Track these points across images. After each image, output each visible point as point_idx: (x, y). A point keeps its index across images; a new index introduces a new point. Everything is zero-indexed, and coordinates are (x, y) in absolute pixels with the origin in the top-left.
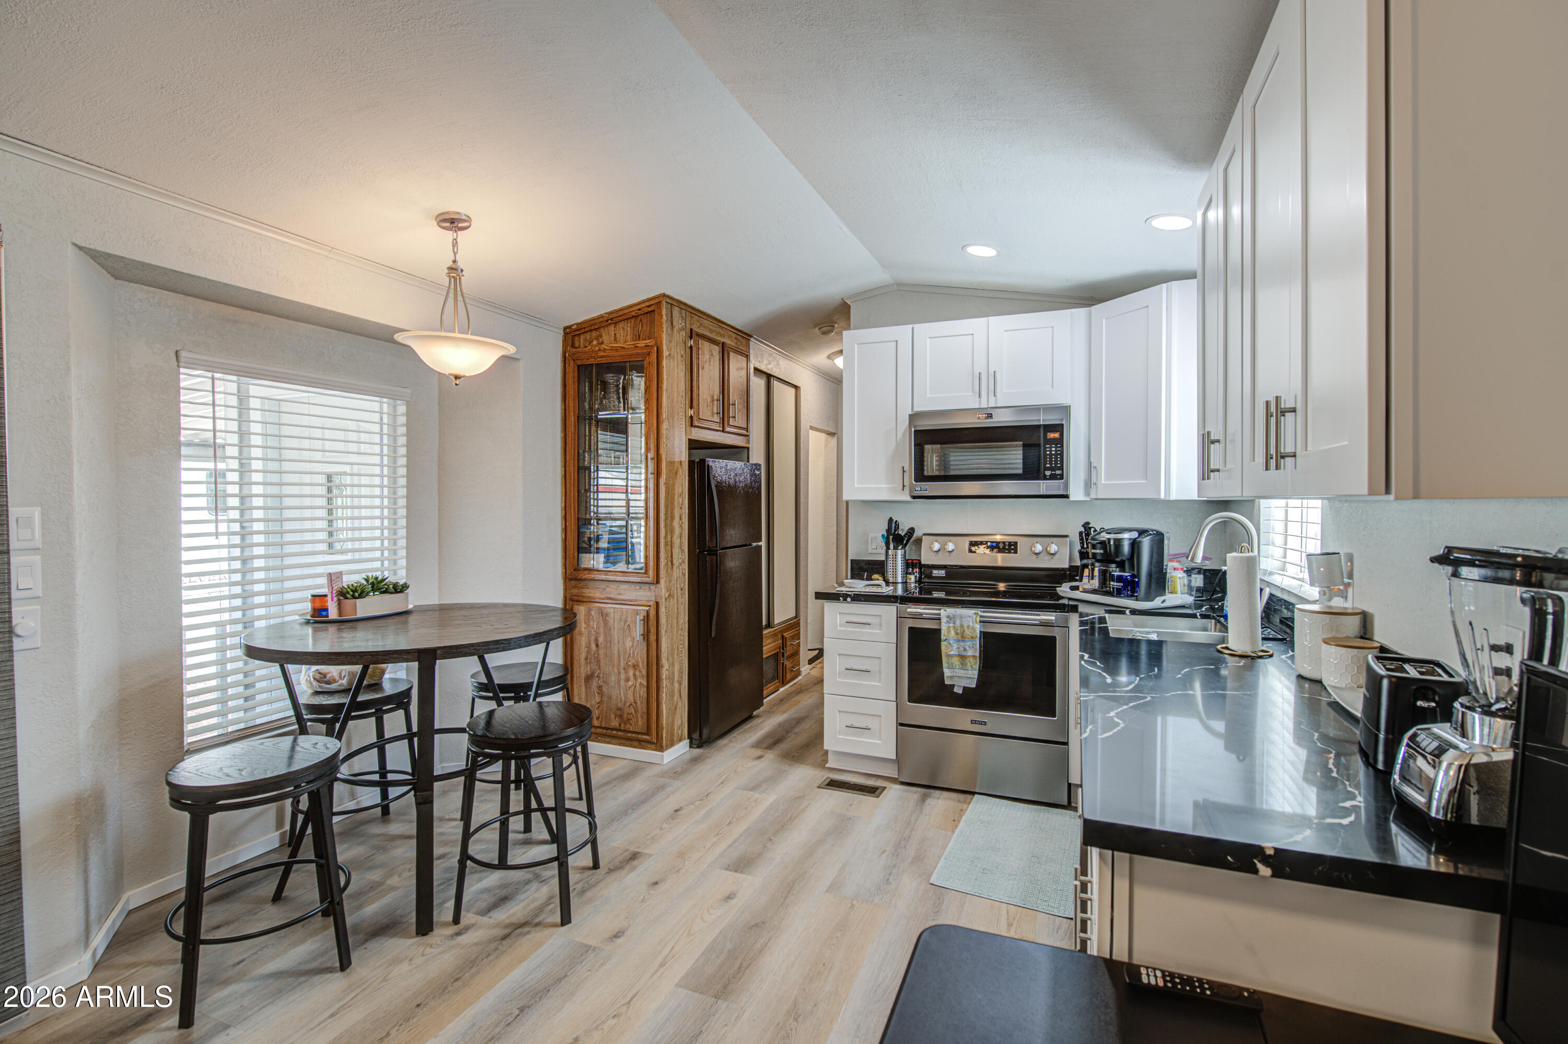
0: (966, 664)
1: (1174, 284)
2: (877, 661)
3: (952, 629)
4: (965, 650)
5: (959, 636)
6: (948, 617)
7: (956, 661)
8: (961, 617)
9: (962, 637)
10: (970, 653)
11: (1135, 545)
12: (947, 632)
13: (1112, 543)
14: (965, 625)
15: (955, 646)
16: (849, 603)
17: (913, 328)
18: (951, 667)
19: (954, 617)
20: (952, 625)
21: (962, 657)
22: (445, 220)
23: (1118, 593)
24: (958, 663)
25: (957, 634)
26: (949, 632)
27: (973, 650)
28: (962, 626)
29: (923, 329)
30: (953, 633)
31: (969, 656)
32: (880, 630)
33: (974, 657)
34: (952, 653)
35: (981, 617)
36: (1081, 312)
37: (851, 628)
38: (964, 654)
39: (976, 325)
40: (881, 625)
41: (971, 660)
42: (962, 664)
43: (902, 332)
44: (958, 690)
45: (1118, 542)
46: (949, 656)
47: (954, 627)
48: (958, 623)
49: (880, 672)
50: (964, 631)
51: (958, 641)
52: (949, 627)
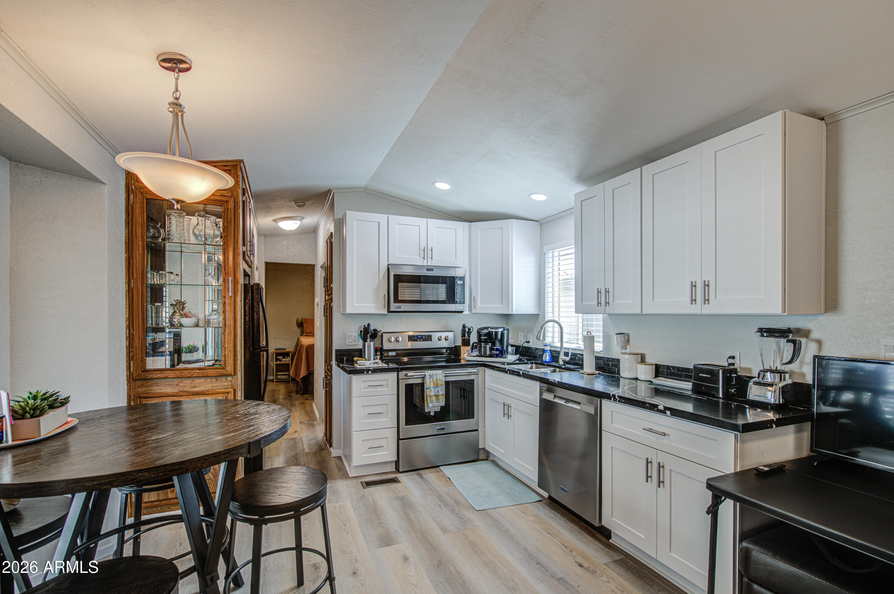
0: (439, 399)
1: (514, 220)
2: (385, 406)
3: (432, 382)
4: (438, 392)
5: (435, 385)
6: (430, 376)
7: (434, 398)
8: (436, 375)
9: (437, 385)
10: (440, 393)
11: (502, 334)
12: (428, 383)
13: (494, 333)
14: (438, 379)
15: (433, 390)
16: (370, 374)
17: (388, 217)
18: (432, 402)
19: (433, 375)
20: (432, 380)
21: (437, 396)
22: (164, 60)
23: (497, 356)
24: (435, 399)
25: (434, 384)
26: (430, 383)
27: (442, 391)
28: (436, 380)
29: (394, 219)
30: (432, 384)
31: (440, 395)
32: (388, 388)
33: (443, 395)
34: (432, 394)
35: (445, 374)
36: (467, 224)
37: (370, 390)
38: (437, 394)
39: (422, 222)
40: (387, 385)
41: (441, 396)
42: (437, 399)
43: (382, 218)
44: (432, 414)
45: (496, 333)
46: (430, 396)
47: (433, 381)
48: (435, 378)
49: (387, 412)
50: (437, 382)
51: (435, 388)
52: (430, 381)
